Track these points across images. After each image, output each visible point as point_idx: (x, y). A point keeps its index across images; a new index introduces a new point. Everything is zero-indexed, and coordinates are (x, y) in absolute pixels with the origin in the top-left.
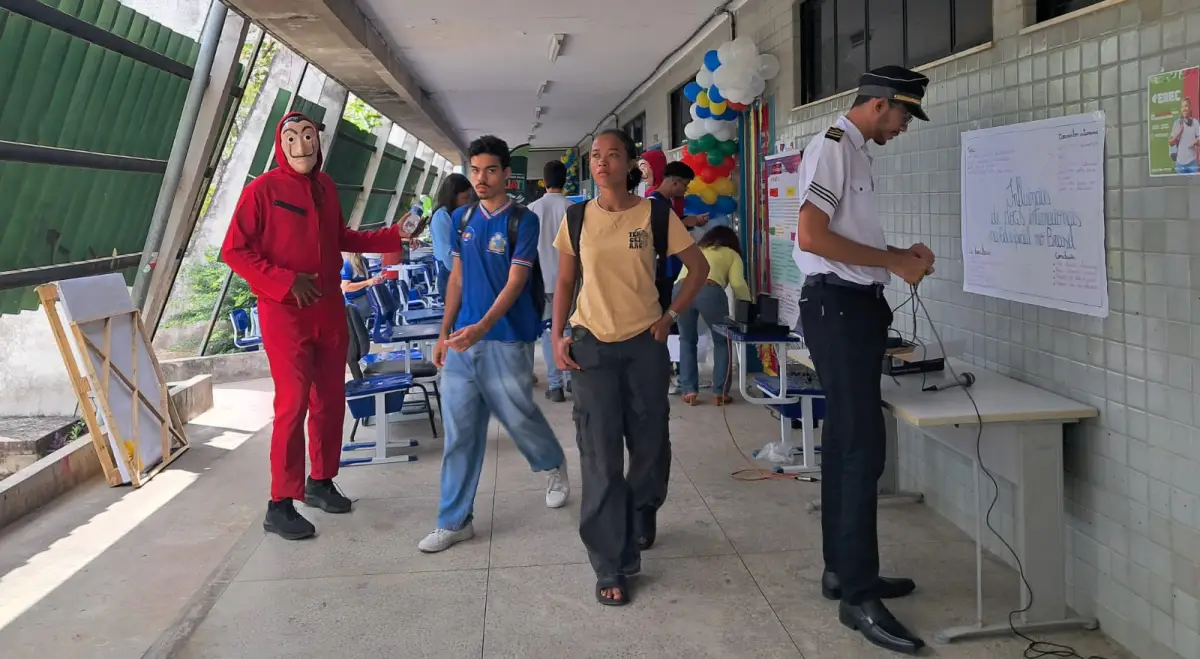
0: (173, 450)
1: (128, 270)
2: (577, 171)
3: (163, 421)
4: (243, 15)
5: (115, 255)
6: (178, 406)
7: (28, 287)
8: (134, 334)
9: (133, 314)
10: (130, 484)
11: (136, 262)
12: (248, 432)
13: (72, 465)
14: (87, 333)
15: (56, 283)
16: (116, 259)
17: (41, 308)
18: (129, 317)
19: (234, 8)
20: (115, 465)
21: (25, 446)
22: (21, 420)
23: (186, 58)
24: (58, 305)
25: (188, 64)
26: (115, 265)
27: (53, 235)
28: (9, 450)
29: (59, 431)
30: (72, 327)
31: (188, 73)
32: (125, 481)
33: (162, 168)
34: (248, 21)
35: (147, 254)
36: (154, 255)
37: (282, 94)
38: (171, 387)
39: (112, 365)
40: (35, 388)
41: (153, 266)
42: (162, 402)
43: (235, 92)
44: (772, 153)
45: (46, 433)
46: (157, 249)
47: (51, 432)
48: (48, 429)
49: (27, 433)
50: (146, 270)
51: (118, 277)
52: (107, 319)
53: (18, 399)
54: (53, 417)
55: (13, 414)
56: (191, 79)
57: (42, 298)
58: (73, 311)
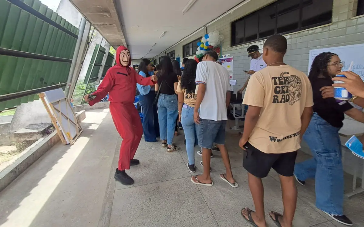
0: (79, 131)
1: (63, 87)
2: (153, 63)
3: (76, 125)
4: (90, 23)
5: (60, 84)
6: (79, 119)
7: (36, 94)
8: (67, 104)
9: (66, 98)
10: (69, 144)
11: (65, 85)
12: (98, 124)
13: (53, 140)
14: (54, 105)
15: (44, 92)
16: (60, 85)
17: (40, 99)
18: (65, 99)
19: (88, 20)
20: (65, 139)
21: (38, 133)
22: (37, 125)
23: (76, 33)
24: (45, 98)
25: (77, 34)
26: (60, 86)
27: (42, 79)
28: (33, 134)
29: (47, 128)
30: (50, 104)
31: (76, 37)
32: (68, 143)
33: (71, 62)
34: (91, 25)
35: (68, 83)
36: (70, 83)
37: (97, 45)
38: (76, 114)
39: (62, 113)
40: (40, 117)
41: (70, 86)
42: (75, 120)
43: (88, 43)
44: (221, 58)
45: (44, 129)
46: (71, 82)
47: (45, 128)
48: (44, 127)
49: (39, 129)
50: (68, 87)
51: (61, 89)
52: (59, 101)
53: (35, 120)
54: (45, 124)
55: (34, 123)
56: (77, 38)
57: (40, 96)
58: (50, 100)
